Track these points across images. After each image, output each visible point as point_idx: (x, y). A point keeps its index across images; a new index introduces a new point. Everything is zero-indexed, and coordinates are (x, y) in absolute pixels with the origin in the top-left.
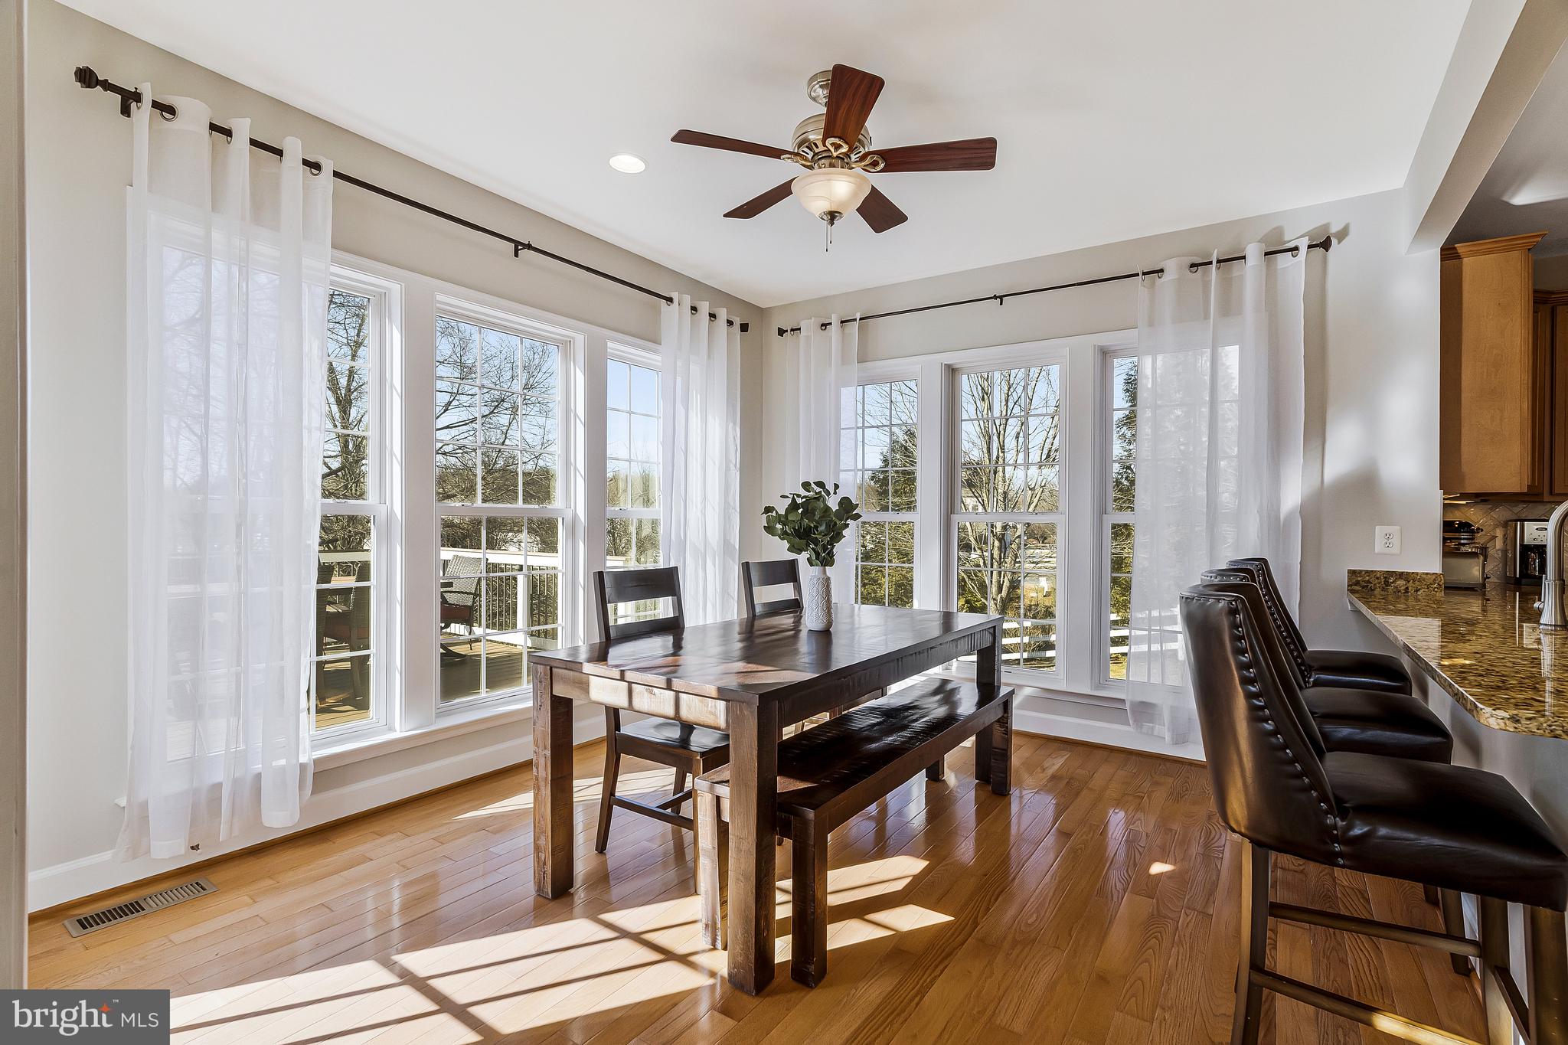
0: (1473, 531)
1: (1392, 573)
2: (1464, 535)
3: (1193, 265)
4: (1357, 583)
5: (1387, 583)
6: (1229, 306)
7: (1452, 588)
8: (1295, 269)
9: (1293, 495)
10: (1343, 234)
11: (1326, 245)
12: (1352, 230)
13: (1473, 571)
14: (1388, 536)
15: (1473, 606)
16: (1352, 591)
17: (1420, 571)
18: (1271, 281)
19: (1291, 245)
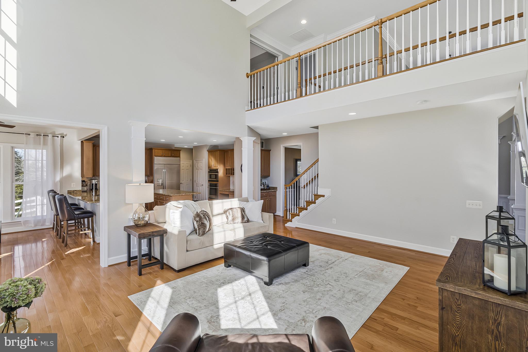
0: (85, 182)
1: (74, 190)
2: (84, 183)
3: (37, 135)
4: (69, 192)
5: (74, 192)
6: (45, 143)
7: (83, 192)
8: (58, 140)
9: (58, 178)
10: (66, 135)
11: (63, 137)
12: (67, 135)
13: (85, 189)
14: (74, 185)
15: (85, 194)
16: (68, 194)
17: (78, 190)
18: (53, 141)
19: (57, 136)
